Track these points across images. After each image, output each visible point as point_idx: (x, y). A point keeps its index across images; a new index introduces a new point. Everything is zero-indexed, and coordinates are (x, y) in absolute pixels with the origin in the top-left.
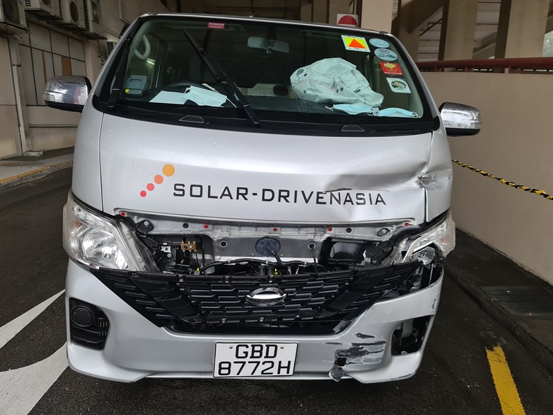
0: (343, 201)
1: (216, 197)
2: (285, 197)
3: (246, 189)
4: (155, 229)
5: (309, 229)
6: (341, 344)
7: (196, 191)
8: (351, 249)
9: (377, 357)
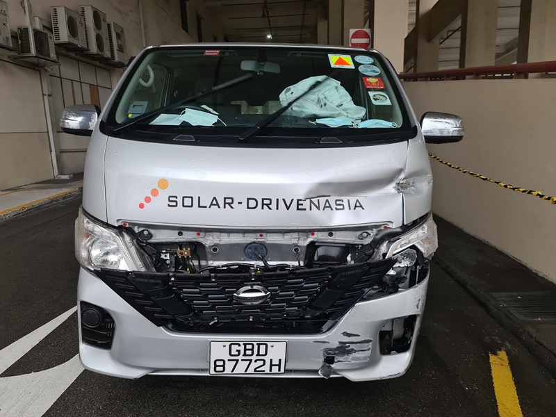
0: (322, 207)
1: (206, 207)
2: (267, 205)
3: (232, 199)
4: (153, 238)
5: (292, 234)
6: (328, 343)
7: (187, 202)
8: (334, 252)
9: (365, 355)
